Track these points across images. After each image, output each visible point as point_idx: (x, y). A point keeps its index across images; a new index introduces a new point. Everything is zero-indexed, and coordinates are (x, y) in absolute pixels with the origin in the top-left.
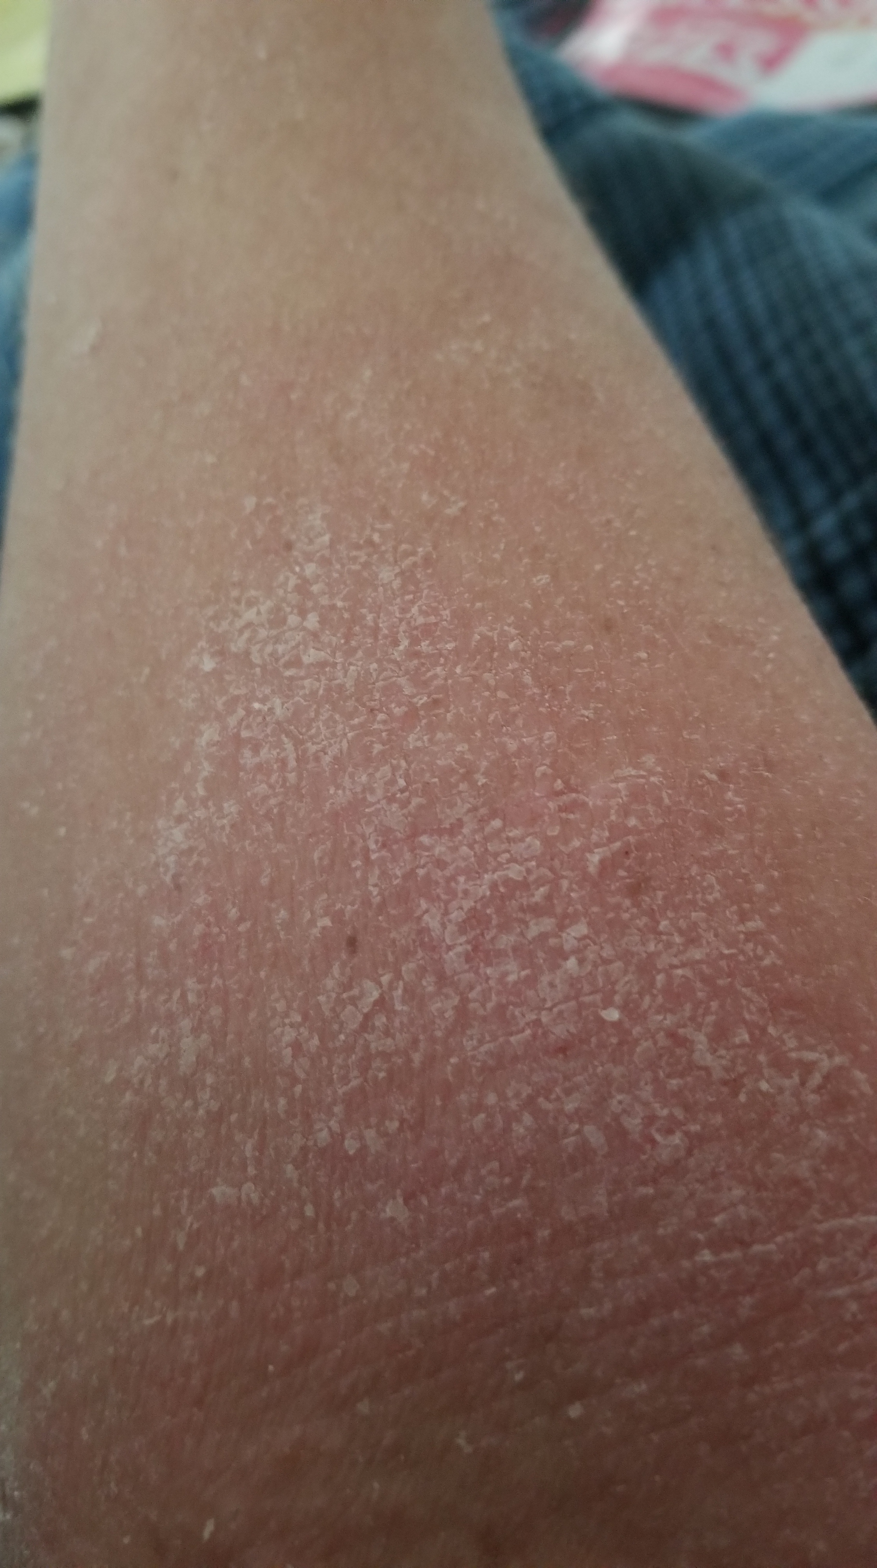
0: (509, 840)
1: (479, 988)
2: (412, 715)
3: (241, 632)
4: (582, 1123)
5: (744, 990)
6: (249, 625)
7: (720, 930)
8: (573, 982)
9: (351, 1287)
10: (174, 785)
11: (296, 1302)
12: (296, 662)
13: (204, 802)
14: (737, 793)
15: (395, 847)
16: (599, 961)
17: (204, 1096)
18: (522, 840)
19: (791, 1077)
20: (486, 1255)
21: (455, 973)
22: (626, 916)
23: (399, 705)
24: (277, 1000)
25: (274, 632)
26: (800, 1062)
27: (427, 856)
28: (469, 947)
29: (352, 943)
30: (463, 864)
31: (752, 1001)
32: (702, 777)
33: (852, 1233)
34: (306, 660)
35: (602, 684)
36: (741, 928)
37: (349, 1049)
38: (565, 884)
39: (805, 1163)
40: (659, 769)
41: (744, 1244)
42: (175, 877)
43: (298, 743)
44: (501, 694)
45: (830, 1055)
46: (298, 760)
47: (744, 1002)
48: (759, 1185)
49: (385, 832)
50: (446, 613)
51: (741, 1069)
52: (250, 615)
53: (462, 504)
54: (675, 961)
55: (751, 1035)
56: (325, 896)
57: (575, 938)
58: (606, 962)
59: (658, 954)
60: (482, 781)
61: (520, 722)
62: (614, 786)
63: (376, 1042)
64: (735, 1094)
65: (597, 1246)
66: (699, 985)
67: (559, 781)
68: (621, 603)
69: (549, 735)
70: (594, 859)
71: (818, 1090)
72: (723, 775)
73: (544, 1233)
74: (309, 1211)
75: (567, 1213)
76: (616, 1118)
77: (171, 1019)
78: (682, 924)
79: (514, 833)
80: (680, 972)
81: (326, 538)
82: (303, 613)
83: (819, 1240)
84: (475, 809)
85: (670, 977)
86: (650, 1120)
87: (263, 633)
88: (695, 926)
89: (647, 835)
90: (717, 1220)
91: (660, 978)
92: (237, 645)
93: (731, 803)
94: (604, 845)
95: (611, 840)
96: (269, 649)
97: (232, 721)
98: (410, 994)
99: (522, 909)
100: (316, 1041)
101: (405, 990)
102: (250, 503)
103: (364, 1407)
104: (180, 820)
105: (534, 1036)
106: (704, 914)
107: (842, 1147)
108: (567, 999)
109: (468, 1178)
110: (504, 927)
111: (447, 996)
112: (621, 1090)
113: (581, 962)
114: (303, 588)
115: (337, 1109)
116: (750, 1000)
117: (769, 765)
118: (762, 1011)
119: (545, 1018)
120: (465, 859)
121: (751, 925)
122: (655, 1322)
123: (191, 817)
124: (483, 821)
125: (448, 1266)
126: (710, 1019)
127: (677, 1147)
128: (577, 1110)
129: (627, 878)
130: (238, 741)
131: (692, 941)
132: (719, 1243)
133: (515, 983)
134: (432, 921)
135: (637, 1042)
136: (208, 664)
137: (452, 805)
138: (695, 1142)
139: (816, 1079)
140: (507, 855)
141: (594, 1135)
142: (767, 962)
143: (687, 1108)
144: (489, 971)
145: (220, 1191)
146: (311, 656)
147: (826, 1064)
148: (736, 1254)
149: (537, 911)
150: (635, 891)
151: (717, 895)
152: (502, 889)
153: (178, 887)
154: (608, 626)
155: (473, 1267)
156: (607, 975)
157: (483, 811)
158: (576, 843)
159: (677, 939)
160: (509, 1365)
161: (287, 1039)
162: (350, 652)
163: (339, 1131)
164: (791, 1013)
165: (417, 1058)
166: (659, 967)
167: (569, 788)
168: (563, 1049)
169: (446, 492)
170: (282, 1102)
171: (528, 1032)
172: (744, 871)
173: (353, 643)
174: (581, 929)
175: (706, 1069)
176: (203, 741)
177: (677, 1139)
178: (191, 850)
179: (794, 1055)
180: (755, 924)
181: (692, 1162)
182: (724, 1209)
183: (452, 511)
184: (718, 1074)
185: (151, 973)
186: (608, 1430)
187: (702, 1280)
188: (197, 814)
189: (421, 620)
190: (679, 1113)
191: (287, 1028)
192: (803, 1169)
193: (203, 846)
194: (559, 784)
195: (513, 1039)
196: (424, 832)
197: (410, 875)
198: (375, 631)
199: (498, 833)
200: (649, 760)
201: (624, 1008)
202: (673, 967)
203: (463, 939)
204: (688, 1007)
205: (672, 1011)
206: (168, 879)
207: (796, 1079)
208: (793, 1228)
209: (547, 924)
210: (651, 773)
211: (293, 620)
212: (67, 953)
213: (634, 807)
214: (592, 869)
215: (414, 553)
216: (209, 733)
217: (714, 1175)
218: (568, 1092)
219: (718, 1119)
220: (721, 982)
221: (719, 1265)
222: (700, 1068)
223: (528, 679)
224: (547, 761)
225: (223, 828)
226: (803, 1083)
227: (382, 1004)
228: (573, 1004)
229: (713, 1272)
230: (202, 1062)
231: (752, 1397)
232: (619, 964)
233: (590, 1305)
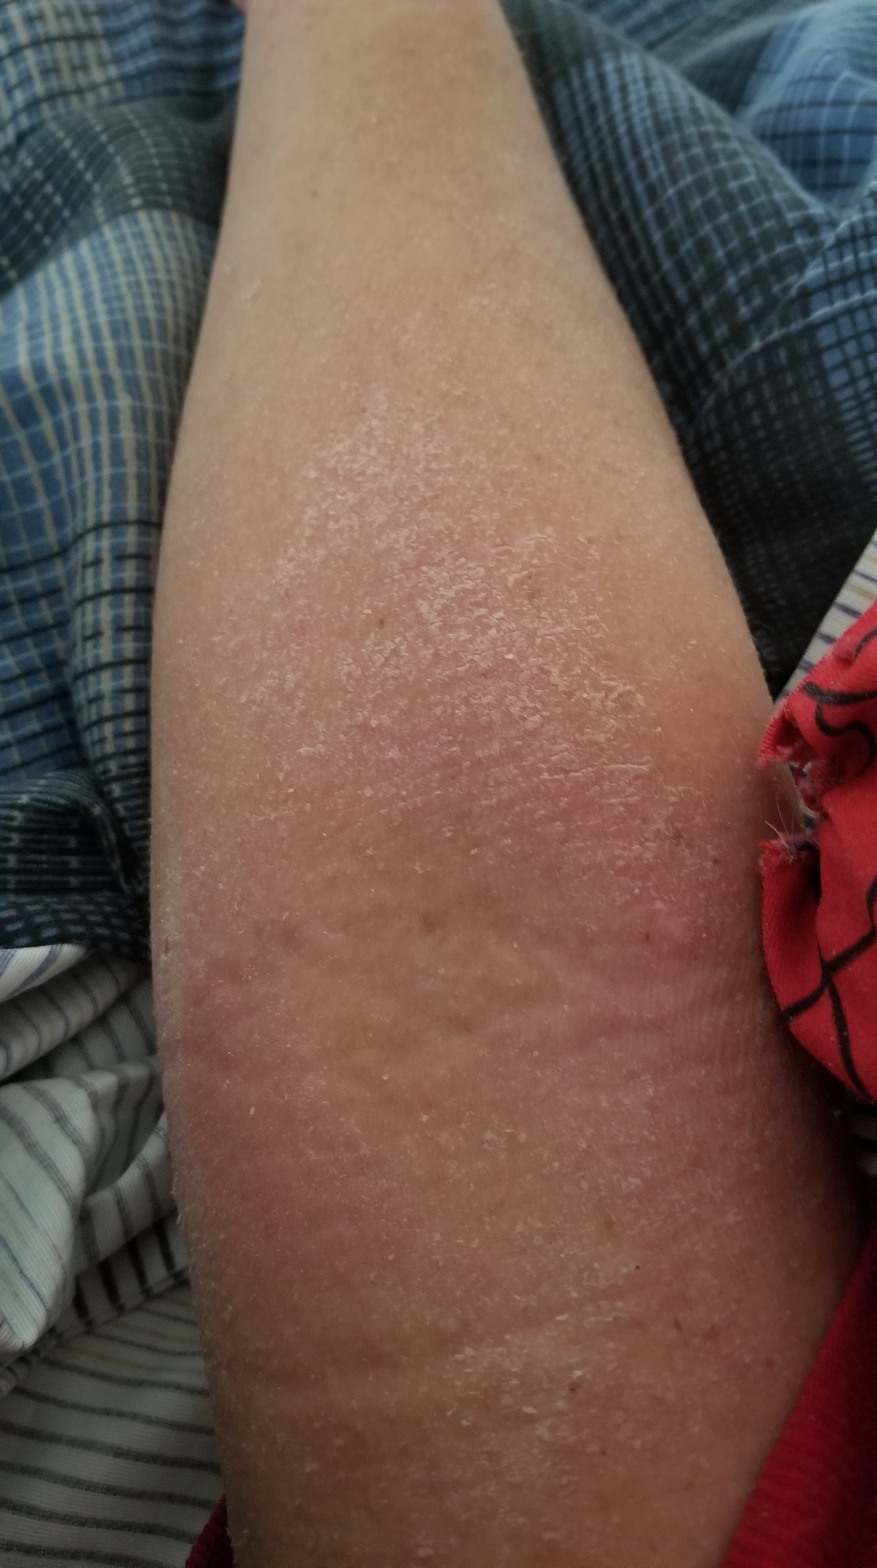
0: (469, 569)
1: (444, 644)
2: (423, 503)
3: (333, 456)
4: (490, 710)
5: (582, 649)
6: (339, 453)
7: (574, 619)
8: (493, 641)
9: (368, 792)
10: (289, 541)
11: (340, 801)
12: (363, 473)
13: (306, 550)
14: (596, 550)
15: (408, 572)
16: (507, 630)
17: (298, 703)
18: (475, 569)
19: (601, 693)
20: (437, 775)
21: (435, 637)
22: (525, 609)
23: (417, 497)
24: (340, 653)
25: (352, 457)
26: (606, 686)
27: (425, 577)
28: (441, 623)
29: (382, 623)
30: (442, 581)
31: (585, 655)
32: (578, 541)
33: (625, 772)
34: (369, 472)
35: (529, 489)
36: (586, 618)
37: (376, 675)
38: (495, 591)
39: (602, 735)
40: (554, 535)
41: (567, 772)
42: (287, 590)
43: (360, 517)
44: (473, 492)
45: (625, 685)
46: (360, 527)
47: (581, 655)
48: (577, 744)
49: (403, 564)
50: (447, 448)
51: (574, 687)
52: (339, 448)
53: (464, 389)
54: (547, 632)
55: (582, 671)
56: (369, 598)
57: (497, 619)
58: (511, 631)
59: (538, 629)
60: (456, 537)
61: (481, 507)
62: (528, 542)
63: (391, 672)
64: (569, 699)
65: (492, 770)
66: (558, 645)
67: (499, 539)
68: (548, 446)
69: (496, 515)
70: (512, 579)
71: (614, 701)
72: (590, 540)
73: (467, 763)
74: (350, 756)
75: (479, 753)
76: (507, 708)
77: (281, 666)
78: (554, 614)
79: (471, 565)
80: (549, 637)
81: (385, 406)
82: (368, 446)
83: (606, 774)
84: (452, 553)
85: (543, 640)
86: (525, 708)
87: (346, 457)
88: (561, 615)
89: (542, 569)
90: (553, 758)
91: (538, 641)
92: (331, 464)
93: (591, 555)
94: (518, 572)
95: (522, 570)
96: (348, 466)
97: (324, 506)
98: (411, 648)
99: (471, 604)
100: (359, 672)
101: (408, 646)
102: (343, 386)
103: (369, 852)
104: (291, 559)
105: (470, 667)
106: (567, 610)
107: (624, 730)
108: (489, 649)
109: (431, 738)
110: (461, 614)
111: (429, 648)
112: (511, 694)
113: (498, 631)
114: (370, 433)
115: (368, 705)
116: (584, 654)
117: (619, 538)
118: (590, 659)
119: (477, 658)
120: (443, 578)
121: (591, 617)
122: (517, 808)
123: (297, 558)
124: (456, 559)
125: (418, 781)
126: (561, 661)
127: (536, 722)
128: (489, 704)
129: (529, 590)
130: (327, 517)
131: (558, 621)
132: (553, 771)
133: (464, 641)
134: (424, 609)
135: (522, 671)
136: (313, 474)
137: (440, 551)
138: (546, 721)
139: (615, 695)
140: (467, 577)
141: (496, 715)
142: (597, 636)
143: (544, 704)
144: (451, 635)
145: (304, 750)
146: (371, 470)
147: (621, 688)
148: (561, 776)
149: (478, 605)
150: (531, 596)
151: (575, 601)
152: (462, 594)
153: (287, 596)
154: (539, 458)
155: (430, 781)
156: (511, 637)
157: (456, 553)
158: (503, 571)
159: (550, 621)
160: (444, 829)
161: (344, 671)
162: (392, 468)
163: (368, 716)
164: (606, 662)
165: (411, 679)
166: (539, 634)
167: (504, 544)
168: (485, 675)
169: (455, 382)
170: (340, 703)
171: (468, 665)
172: (593, 590)
173: (395, 463)
174: (501, 614)
175: (556, 686)
176: (306, 517)
177: (537, 718)
178: (298, 576)
179: (603, 682)
180: (595, 617)
181: (543, 730)
182: (556, 754)
183: (457, 393)
184: (562, 688)
185: (269, 643)
186: (491, 862)
187: (542, 788)
188: (301, 556)
189: (433, 451)
190: (539, 706)
191: (345, 666)
192: (601, 738)
193: (304, 573)
194: (498, 540)
195: (459, 669)
196: (424, 565)
197: (415, 586)
198: (408, 457)
199: (461, 566)
200: (549, 530)
201: (518, 654)
202: (546, 635)
203: (440, 619)
204: (551, 655)
205: (542, 657)
206: (282, 592)
207: (603, 694)
208: (592, 766)
209: (483, 611)
210: (549, 536)
211: (363, 450)
212: (216, 639)
213: (537, 553)
214: (510, 585)
215: (433, 415)
216: (311, 512)
217: (554, 737)
218: (485, 695)
219: (559, 710)
220: (570, 644)
221: (552, 781)
222: (553, 685)
223: (488, 484)
224: (494, 528)
225: (315, 563)
226: (606, 697)
227: (395, 652)
228: (492, 652)
229: (549, 784)
230: (298, 686)
231: (564, 849)
232: (518, 633)
233: (486, 799)
